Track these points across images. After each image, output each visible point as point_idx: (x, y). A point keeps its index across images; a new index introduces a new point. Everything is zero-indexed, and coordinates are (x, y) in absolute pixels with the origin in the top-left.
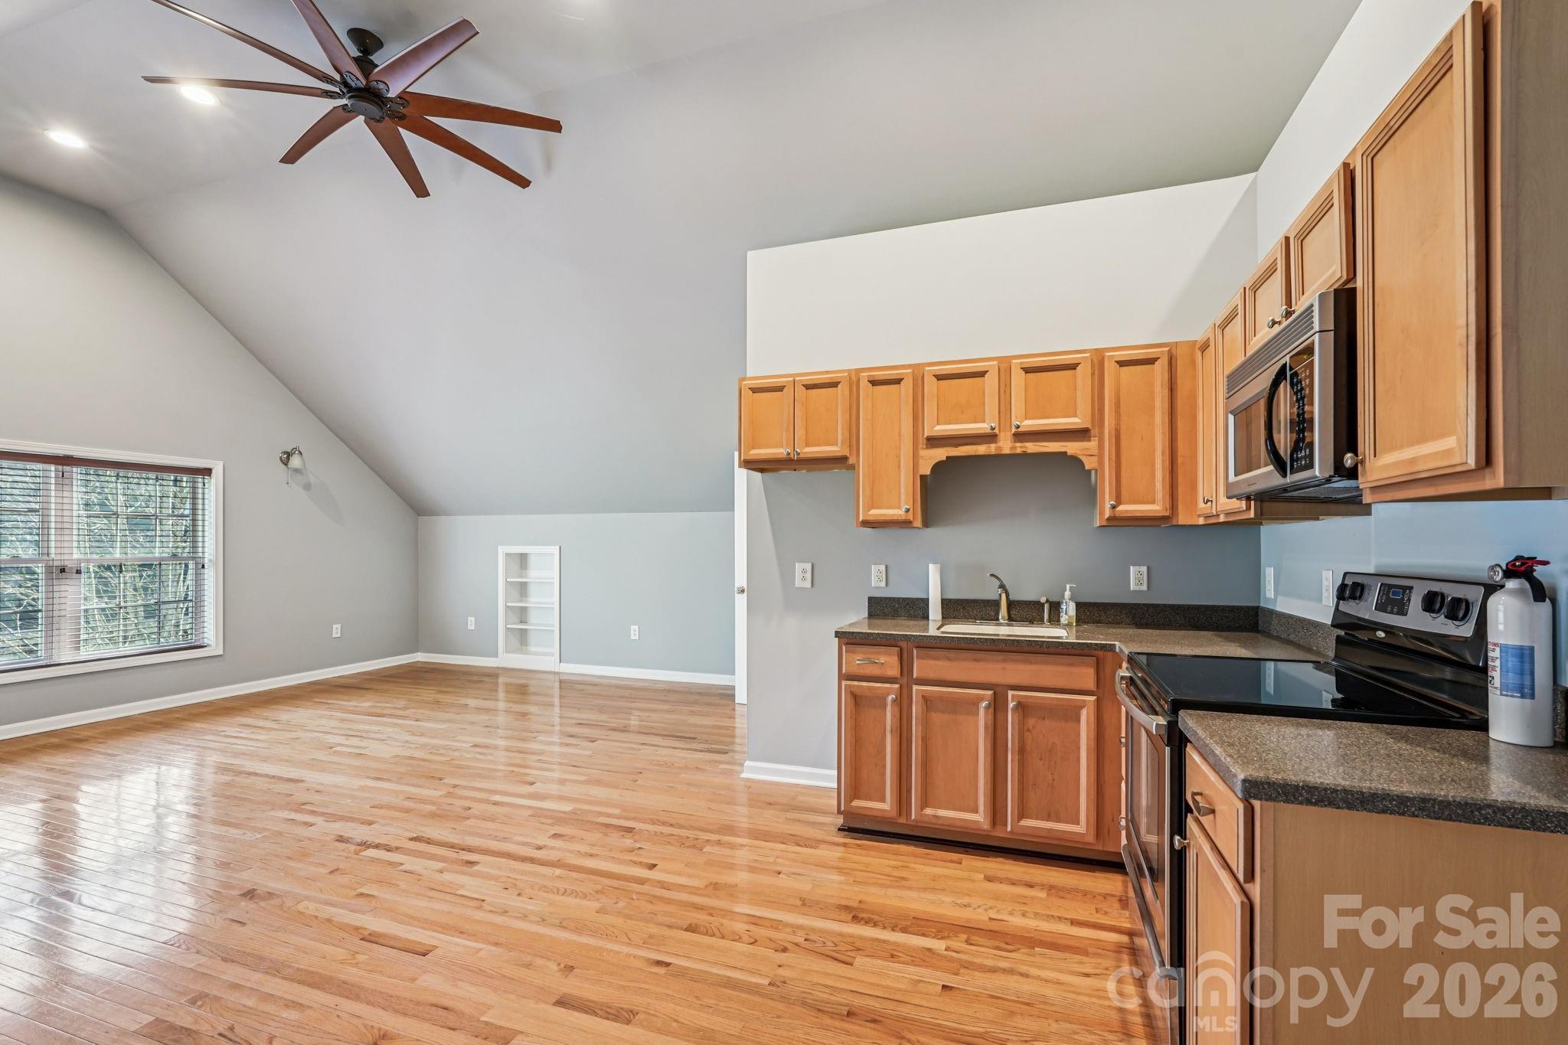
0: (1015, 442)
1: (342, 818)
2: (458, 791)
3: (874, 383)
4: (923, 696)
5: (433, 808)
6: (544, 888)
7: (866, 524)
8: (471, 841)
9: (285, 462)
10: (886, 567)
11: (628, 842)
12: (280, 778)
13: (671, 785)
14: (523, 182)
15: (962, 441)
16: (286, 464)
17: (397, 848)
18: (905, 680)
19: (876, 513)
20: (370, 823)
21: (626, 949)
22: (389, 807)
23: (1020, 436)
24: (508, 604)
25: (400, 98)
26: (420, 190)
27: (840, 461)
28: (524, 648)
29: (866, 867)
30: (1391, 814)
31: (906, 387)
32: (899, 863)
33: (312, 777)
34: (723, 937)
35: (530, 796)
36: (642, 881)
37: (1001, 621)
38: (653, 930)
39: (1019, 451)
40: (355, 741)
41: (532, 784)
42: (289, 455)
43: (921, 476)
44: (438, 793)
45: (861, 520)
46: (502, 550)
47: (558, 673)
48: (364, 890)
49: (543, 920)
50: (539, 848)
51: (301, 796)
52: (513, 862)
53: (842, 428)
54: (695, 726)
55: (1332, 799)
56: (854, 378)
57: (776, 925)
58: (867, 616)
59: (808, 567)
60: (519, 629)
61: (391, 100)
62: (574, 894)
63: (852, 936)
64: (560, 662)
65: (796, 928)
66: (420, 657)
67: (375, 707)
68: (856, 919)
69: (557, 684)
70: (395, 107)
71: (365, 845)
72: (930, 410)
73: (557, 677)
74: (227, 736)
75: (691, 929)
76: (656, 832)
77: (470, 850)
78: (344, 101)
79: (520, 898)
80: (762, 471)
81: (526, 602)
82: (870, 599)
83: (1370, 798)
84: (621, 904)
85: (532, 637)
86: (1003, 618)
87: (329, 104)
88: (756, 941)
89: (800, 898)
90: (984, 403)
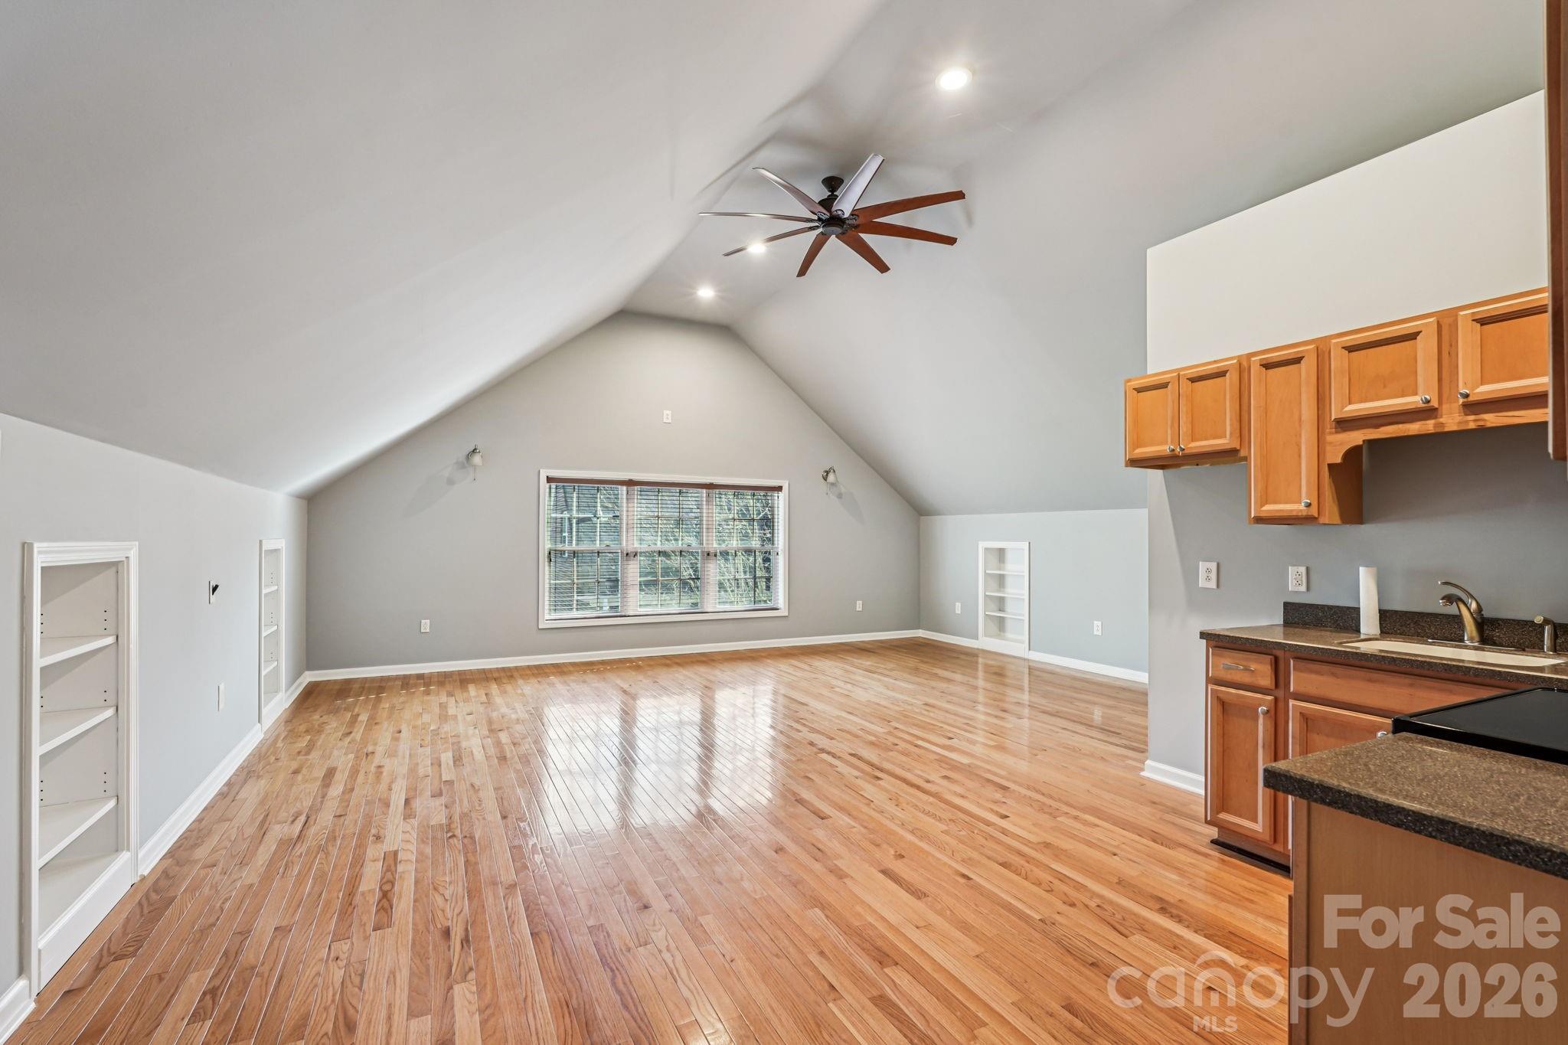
0: (1466, 415)
1: (818, 732)
2: (896, 732)
3: (1268, 366)
4: (1300, 713)
5: (873, 738)
6: (916, 807)
7: (1259, 520)
8: (886, 765)
9: (825, 479)
10: (1308, 570)
11: (998, 796)
12: (796, 701)
13: (1065, 765)
14: (950, 241)
15: (1381, 421)
16: (826, 480)
17: (839, 757)
18: (1280, 693)
19: (1270, 508)
20: (832, 739)
21: (945, 859)
22: (848, 732)
23: (1472, 407)
24: (987, 593)
25: (853, 215)
26: (883, 268)
27: (1229, 456)
28: (1002, 634)
29: (1215, 879)
30: (1406, 829)
31: (1307, 367)
32: (1259, 888)
33: (814, 704)
34: (1026, 879)
35: (944, 747)
36: (988, 823)
37: (1468, 643)
38: (975, 855)
39: (1472, 426)
40: (849, 686)
41: (951, 738)
42: (827, 472)
43: (1328, 464)
44: (882, 730)
45: (1253, 516)
46: (982, 545)
47: (1028, 660)
48: (810, 776)
49: (903, 824)
50: (928, 781)
51: (803, 713)
52: (905, 785)
53: (1231, 420)
54: (1129, 723)
55: (1345, 803)
56: (1245, 364)
57: (1079, 887)
58: (1281, 622)
59: (1213, 566)
60: (998, 617)
61: (847, 219)
62: (934, 816)
63: (1144, 919)
64: (1029, 650)
65: (1094, 895)
66: (921, 633)
67: (872, 666)
68: (1163, 910)
69: (1026, 671)
70: (850, 222)
71: (822, 750)
72: (1337, 388)
73: (1027, 664)
74: (781, 670)
75: (1004, 865)
76: (1025, 795)
77: (881, 770)
78: (820, 230)
79: (896, 807)
80: (1162, 467)
81: (1004, 592)
82: (1286, 605)
83: (1383, 809)
84: (963, 833)
85: (1009, 624)
86: (1471, 639)
87: (814, 234)
88: (1052, 891)
89: (1119, 878)
90: (1416, 372)
